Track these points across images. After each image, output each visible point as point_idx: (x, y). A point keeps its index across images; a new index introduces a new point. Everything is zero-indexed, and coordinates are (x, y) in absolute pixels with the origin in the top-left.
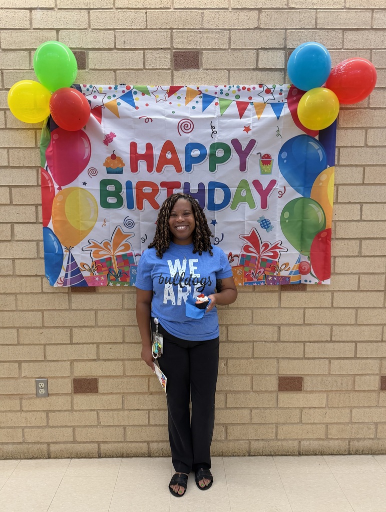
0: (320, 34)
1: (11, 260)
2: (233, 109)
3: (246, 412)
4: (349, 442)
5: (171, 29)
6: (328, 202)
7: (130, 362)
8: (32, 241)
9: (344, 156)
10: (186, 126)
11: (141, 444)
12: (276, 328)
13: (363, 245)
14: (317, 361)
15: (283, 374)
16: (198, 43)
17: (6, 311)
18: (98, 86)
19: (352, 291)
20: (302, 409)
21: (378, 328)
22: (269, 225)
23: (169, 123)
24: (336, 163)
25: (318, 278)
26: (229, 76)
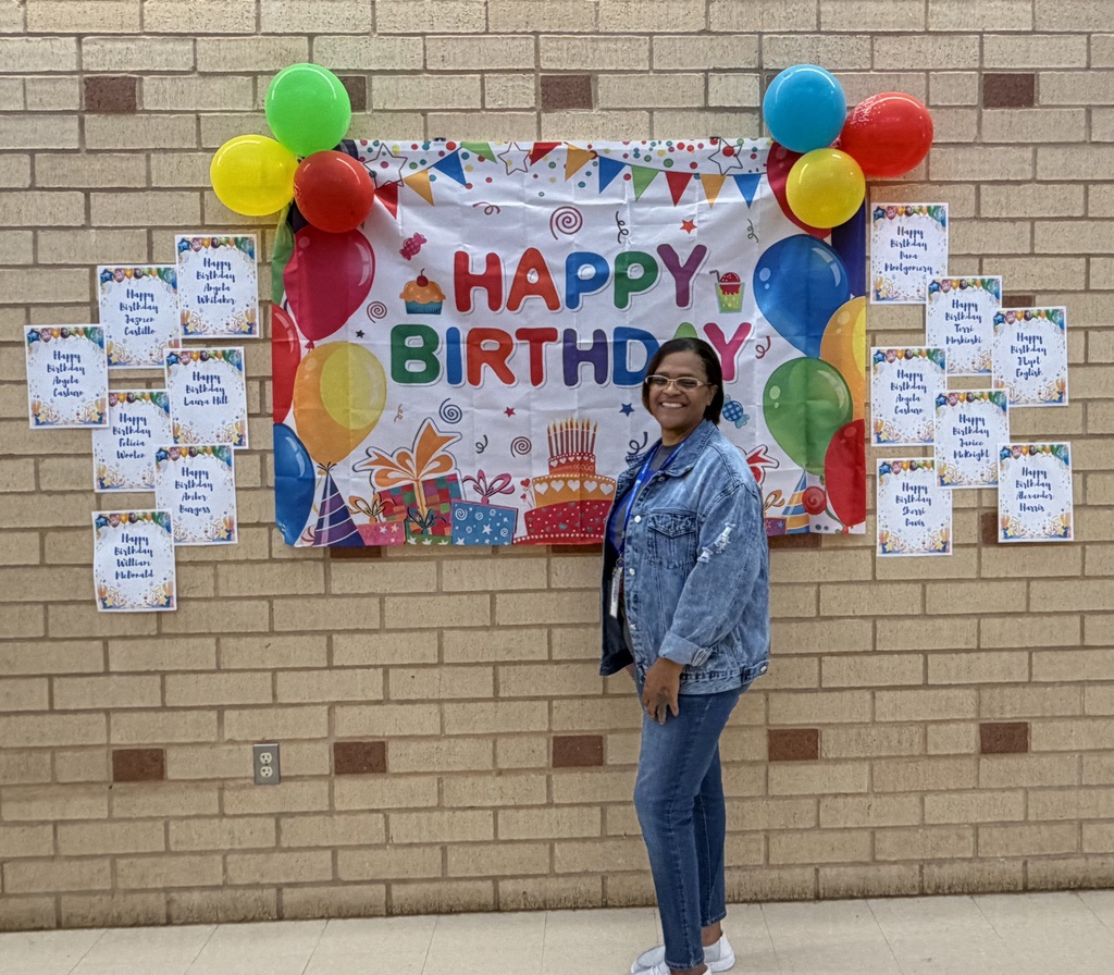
0: (827, 42)
2: (661, 188)
4: (921, 868)
5: (536, 33)
6: (855, 366)
7: (455, 705)
8: (254, 452)
10: (568, 220)
11: (480, 884)
14: (848, 695)
15: (779, 725)
16: (589, 61)
18: (390, 143)
20: (820, 798)
21: (969, 622)
22: (740, 415)
23: (533, 215)
24: (870, 290)
25: (842, 521)
26: (651, 122)
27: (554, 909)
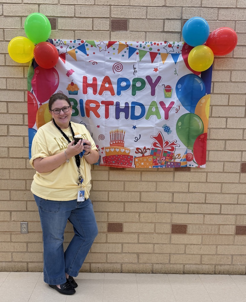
0: (204, 10)
1: (7, 148)
2: (148, 57)
3: (151, 246)
4: (215, 266)
5: (110, 5)
6: (205, 116)
8: (20, 136)
9: (216, 88)
10: (118, 67)
12: (171, 194)
13: (227, 144)
14: (196, 215)
15: (175, 223)
16: (127, 15)
17: (3, 179)
18: (63, 40)
19: (219, 172)
20: (186, 245)
21: (235, 196)
22: (169, 130)
23: (108, 65)
24: (211, 92)
25: (198, 163)
26: (146, 36)
27: (107, 272)
